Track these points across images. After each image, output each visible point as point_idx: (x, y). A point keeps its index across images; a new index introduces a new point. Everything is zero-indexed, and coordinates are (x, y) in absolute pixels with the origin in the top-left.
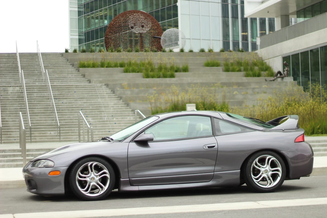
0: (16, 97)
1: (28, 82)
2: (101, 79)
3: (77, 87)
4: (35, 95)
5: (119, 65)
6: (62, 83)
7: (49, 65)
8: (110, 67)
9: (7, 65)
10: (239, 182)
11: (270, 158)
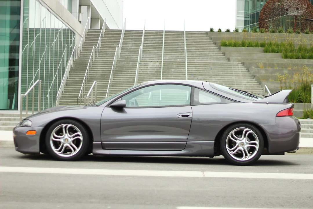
0: (154, 72)
1: (170, 58)
2: (239, 58)
3: (214, 64)
4: (173, 70)
5: (259, 45)
6: (203, 61)
7: (193, 43)
8: (251, 46)
9: (154, 42)
10: (212, 152)
11: (248, 131)
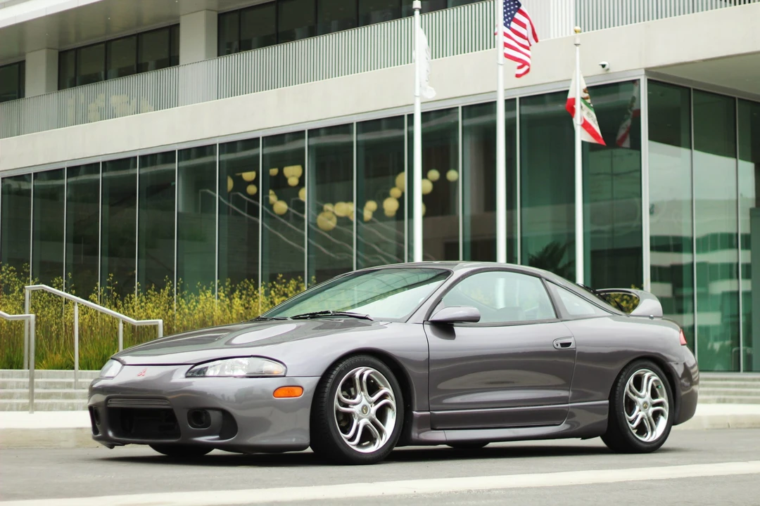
10: (605, 427)
11: (650, 377)
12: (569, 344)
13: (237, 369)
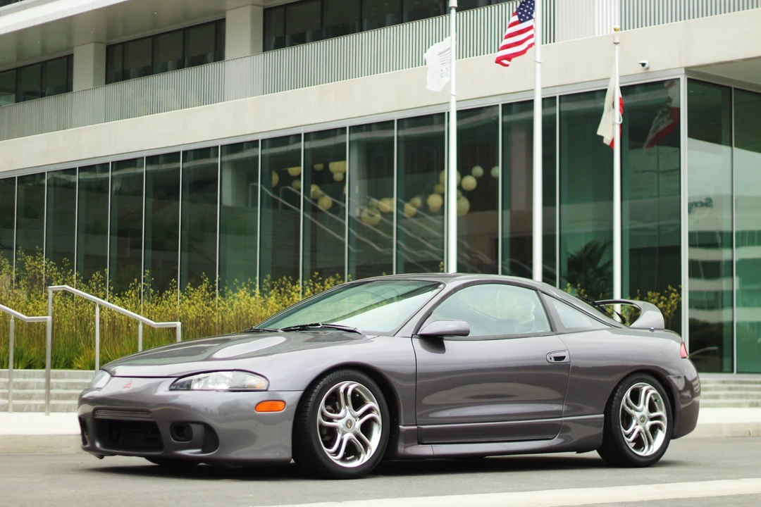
10: (600, 441)
11: (648, 391)
12: (563, 358)
13: (220, 383)
